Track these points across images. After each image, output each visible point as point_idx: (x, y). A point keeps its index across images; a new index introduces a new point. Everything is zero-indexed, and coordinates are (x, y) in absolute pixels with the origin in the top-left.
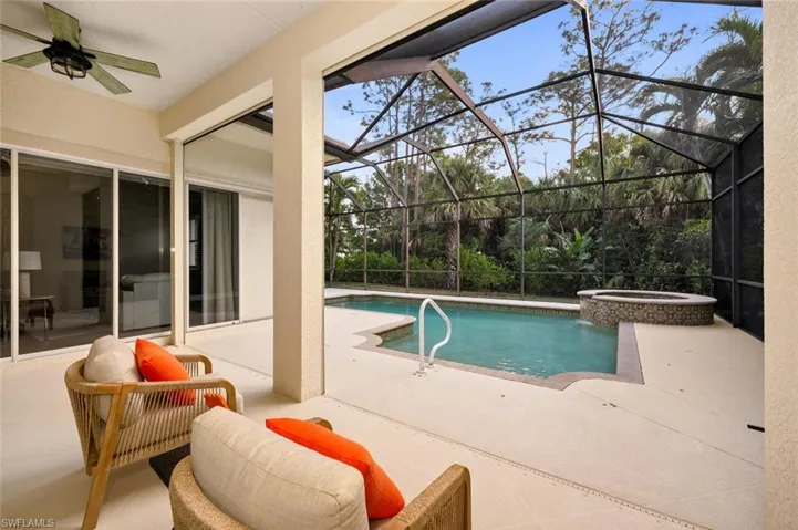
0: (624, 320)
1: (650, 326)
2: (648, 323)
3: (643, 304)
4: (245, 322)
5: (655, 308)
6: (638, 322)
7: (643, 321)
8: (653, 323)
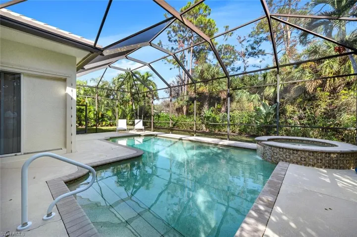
0: (283, 161)
1: (303, 167)
2: (301, 164)
3: (297, 150)
4: (25, 154)
5: (307, 154)
6: (293, 163)
7: (297, 163)
8: (305, 165)
